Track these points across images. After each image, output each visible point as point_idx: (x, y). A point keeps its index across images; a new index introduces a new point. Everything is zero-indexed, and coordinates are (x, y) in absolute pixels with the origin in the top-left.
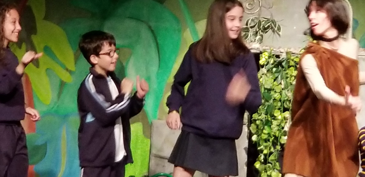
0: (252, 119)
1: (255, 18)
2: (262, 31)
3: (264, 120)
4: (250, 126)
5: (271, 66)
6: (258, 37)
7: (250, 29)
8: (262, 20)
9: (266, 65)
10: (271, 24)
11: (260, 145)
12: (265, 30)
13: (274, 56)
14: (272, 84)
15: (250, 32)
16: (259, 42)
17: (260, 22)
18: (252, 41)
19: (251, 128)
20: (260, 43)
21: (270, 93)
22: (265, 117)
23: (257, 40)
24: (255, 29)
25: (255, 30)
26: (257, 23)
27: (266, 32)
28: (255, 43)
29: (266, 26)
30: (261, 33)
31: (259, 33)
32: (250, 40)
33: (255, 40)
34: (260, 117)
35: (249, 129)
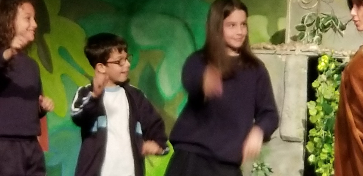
0: (309, 136)
1: (313, 14)
2: (321, 30)
3: (323, 137)
4: (307, 144)
5: (332, 72)
6: (317, 37)
7: (307, 28)
8: (321, 16)
9: (326, 71)
10: (332, 21)
11: (318, 167)
12: (325, 28)
13: (336, 60)
14: (333, 94)
15: (306, 31)
16: (317, 43)
17: (318, 20)
18: (308, 42)
19: (308, 147)
20: (319, 45)
21: (331, 104)
22: (325, 134)
23: (315, 41)
24: (313, 27)
25: (312, 29)
26: (314, 21)
27: (326, 31)
28: (313, 44)
29: (326, 24)
30: (320, 32)
31: (318, 32)
32: (307, 41)
33: (313, 40)
34: (318, 134)
35: (305, 147)
